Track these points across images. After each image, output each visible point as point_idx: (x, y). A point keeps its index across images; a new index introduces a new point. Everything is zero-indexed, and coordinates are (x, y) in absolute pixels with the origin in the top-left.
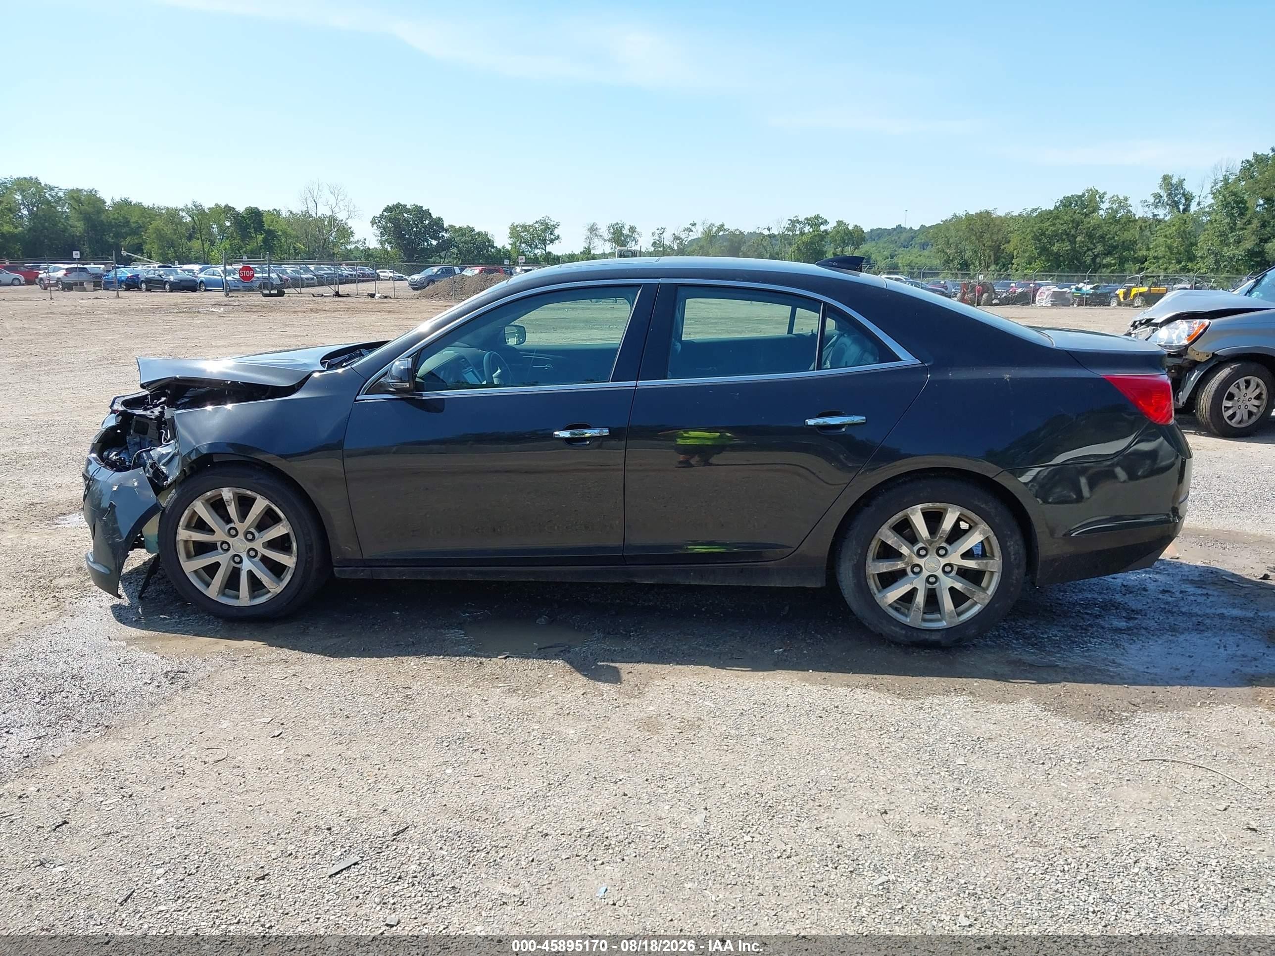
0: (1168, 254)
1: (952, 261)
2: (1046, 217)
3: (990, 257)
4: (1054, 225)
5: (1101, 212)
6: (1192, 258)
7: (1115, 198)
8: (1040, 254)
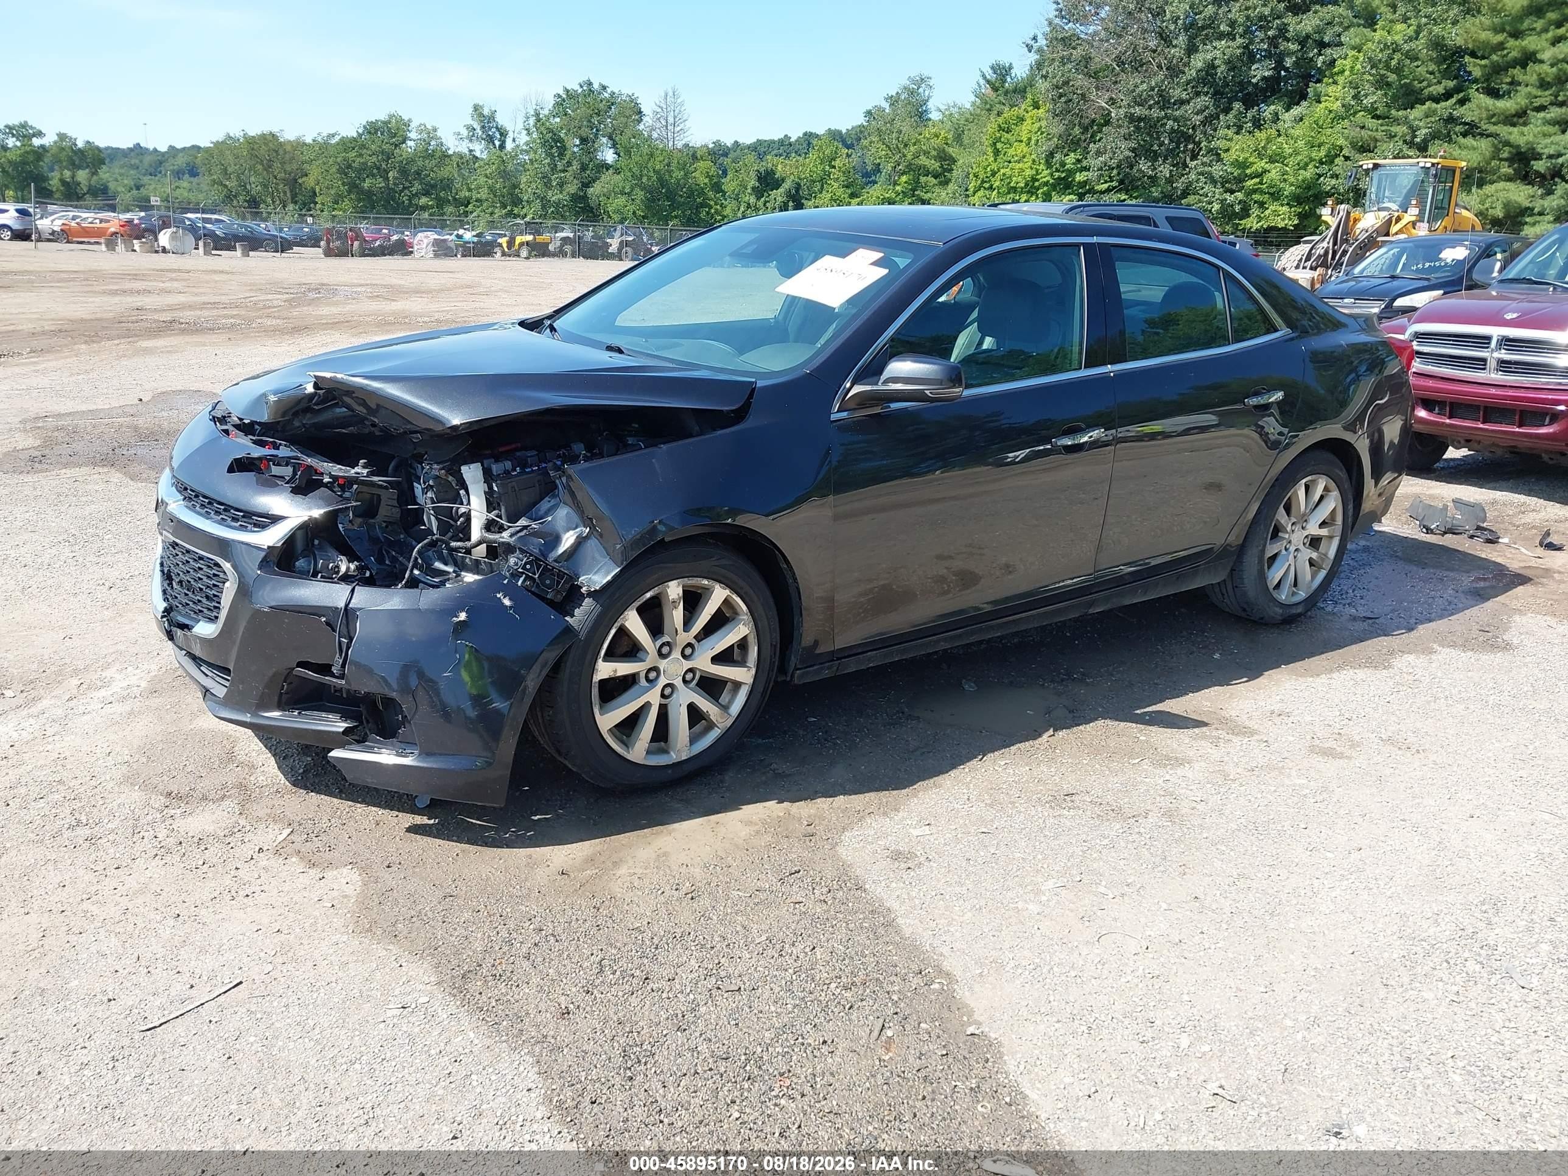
0: (492, 196)
1: (235, 196)
2: (350, 145)
3: (285, 193)
4: (361, 155)
5: (410, 143)
6: (517, 202)
7: (423, 127)
8: (350, 192)
